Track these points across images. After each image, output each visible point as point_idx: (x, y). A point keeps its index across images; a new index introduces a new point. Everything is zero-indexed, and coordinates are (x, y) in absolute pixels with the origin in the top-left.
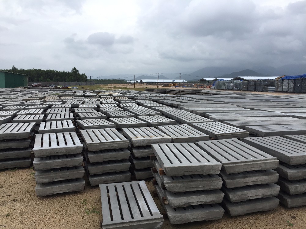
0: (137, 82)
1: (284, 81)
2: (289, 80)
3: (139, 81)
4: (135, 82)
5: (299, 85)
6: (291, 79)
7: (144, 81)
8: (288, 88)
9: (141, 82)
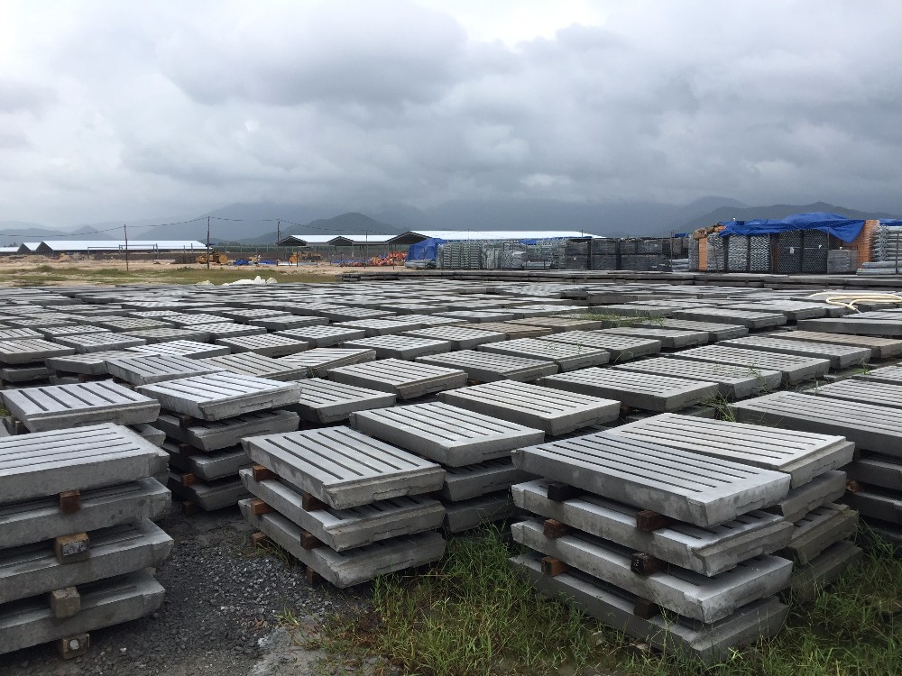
0: (24, 251)
1: (731, 239)
2: (749, 236)
3: (33, 246)
4: (16, 249)
5: (792, 250)
6: (756, 235)
7: (55, 245)
8: (748, 259)
9: (44, 250)
